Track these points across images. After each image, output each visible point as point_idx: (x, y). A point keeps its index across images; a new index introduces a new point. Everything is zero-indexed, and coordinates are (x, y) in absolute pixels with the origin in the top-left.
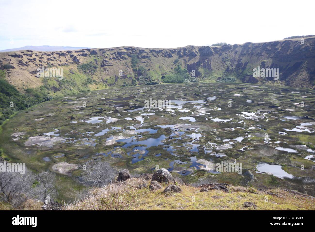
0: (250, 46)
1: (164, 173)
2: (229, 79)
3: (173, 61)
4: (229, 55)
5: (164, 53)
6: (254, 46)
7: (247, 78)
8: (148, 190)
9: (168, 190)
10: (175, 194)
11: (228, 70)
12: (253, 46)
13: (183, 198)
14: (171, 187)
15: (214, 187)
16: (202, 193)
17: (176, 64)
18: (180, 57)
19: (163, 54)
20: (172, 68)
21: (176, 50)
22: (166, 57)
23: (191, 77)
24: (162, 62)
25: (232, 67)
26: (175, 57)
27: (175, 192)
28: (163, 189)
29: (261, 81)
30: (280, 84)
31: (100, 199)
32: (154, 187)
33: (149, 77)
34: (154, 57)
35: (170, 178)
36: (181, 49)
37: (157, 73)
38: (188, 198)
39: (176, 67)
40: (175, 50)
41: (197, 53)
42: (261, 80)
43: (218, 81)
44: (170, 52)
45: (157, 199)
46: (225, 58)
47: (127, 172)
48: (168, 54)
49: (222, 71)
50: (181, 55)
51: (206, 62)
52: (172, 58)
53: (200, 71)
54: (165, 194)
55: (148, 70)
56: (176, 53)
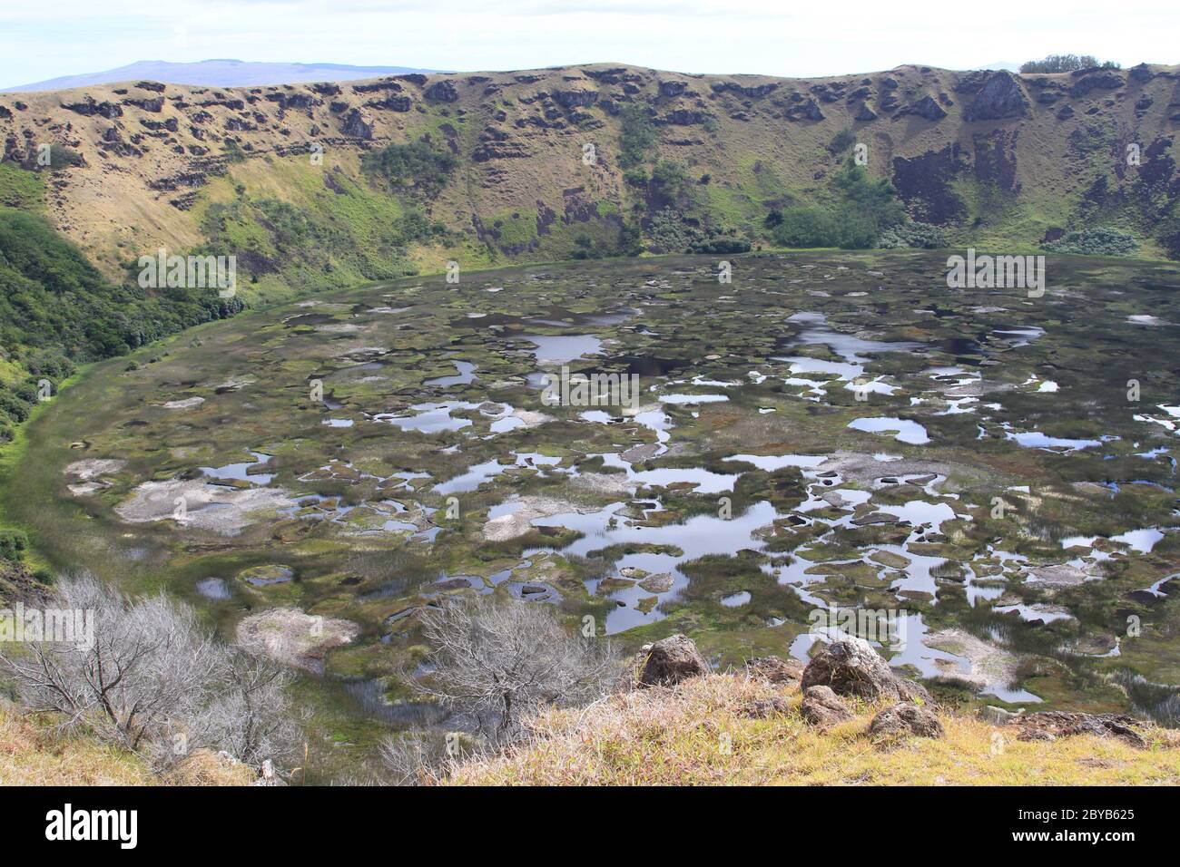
1: (860, 657)
2: (1101, 236)
3: (828, 140)
4: (1105, 118)
5: (780, 98)
8: (798, 726)
9: (888, 724)
10: (919, 741)
11: (1097, 191)
13: (953, 760)
14: (899, 713)
15: (1080, 726)
16: (1032, 745)
17: (839, 156)
18: (864, 119)
19: (777, 104)
20: (818, 177)
21: (844, 85)
22: (793, 120)
23: (911, 222)
24: (772, 146)
25: (1121, 177)
26: (836, 119)
27: (917, 735)
28: (861, 721)
31: (600, 748)
32: (824, 710)
33: (706, 216)
34: (734, 117)
35: (885, 681)
36: (867, 82)
37: (743, 197)
38: (974, 759)
39: (839, 169)
40: (835, 86)
41: (949, 104)
44: (812, 96)
45: (841, 756)
46: (1084, 132)
47: (685, 647)
48: (802, 104)
49: (1069, 196)
50: (868, 111)
51: (992, 152)
52: (822, 123)
53: (960, 193)
54: (876, 741)
55: (699, 183)
56: (840, 102)
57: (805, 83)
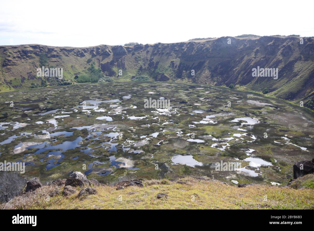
0: (160, 46)
1: (79, 176)
2: (142, 77)
3: (87, 60)
4: (141, 54)
5: (76, 52)
6: (164, 47)
7: (159, 77)
8: (60, 197)
9: (83, 193)
10: (90, 196)
11: (141, 69)
12: (163, 46)
13: (98, 199)
14: (85, 190)
15: (129, 184)
16: (118, 191)
17: (89, 63)
18: (94, 56)
19: (75, 53)
20: (85, 68)
21: (89, 49)
22: (79, 56)
23: (105, 76)
24: (74, 62)
25: (145, 66)
26: (88, 56)
27: (90, 194)
28: (77, 192)
29: (171, 79)
30: (188, 81)
32: (68, 192)
34: (65, 56)
35: (85, 181)
36: (94, 48)
37: (69, 73)
38: (103, 198)
39: (89, 66)
40: (87, 49)
41: (111, 52)
42: (171, 78)
43: (132, 80)
44: (82, 51)
45: (71, 204)
46: (137, 57)
47: (37, 181)
48: (80, 53)
49: (136, 70)
50: (94, 54)
51: (120, 62)
52: (85, 57)
53: (114, 70)
54: (80, 198)
56: (89, 52)
57: (81, 48)
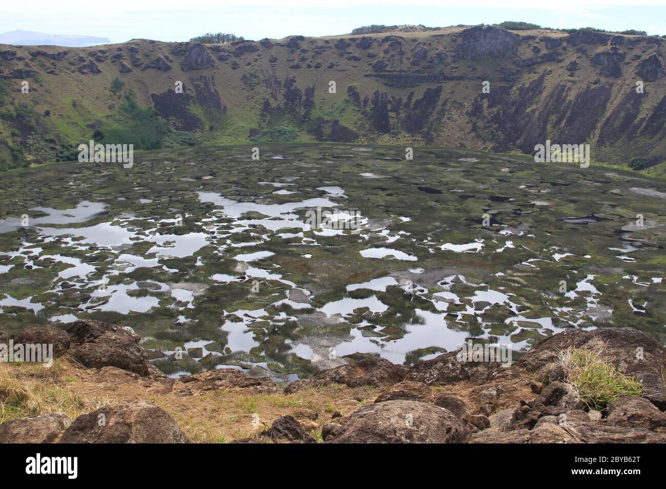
0: (304, 46)
2: (279, 131)
3: (109, 85)
4: (256, 68)
5: (72, 60)
6: (317, 47)
7: (327, 130)
11: (266, 106)
12: (313, 47)
17: (118, 94)
18: (124, 70)
19: (71, 64)
20: (111, 107)
21: (106, 52)
22: (83, 73)
23: (175, 131)
24: (77, 90)
25: (276, 99)
26: (109, 73)
29: (364, 135)
30: (413, 141)
33: (57, 136)
34: (48, 73)
36: (120, 49)
37: (73, 123)
39: (121, 102)
40: (102, 52)
41: (171, 61)
42: (362, 132)
43: (254, 140)
44: (90, 58)
46: (248, 76)
48: (86, 63)
49: (253, 111)
50: (126, 67)
51: (203, 88)
52: (100, 74)
53: (196, 112)
55: (44, 116)
56: (107, 61)
57: (84, 50)
